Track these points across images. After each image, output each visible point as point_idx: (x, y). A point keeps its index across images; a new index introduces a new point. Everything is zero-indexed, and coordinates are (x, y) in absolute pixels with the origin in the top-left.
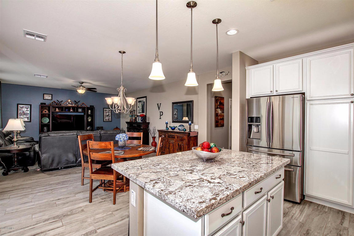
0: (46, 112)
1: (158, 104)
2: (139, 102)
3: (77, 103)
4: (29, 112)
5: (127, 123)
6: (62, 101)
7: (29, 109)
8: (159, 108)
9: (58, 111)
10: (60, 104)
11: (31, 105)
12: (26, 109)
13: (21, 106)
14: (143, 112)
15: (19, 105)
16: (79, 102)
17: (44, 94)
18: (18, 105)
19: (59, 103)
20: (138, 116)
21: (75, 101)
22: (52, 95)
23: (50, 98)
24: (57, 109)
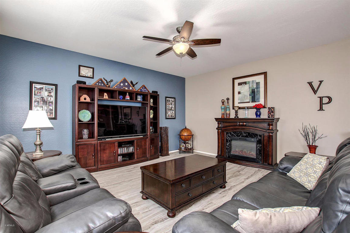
0: (85, 99)
1: (310, 84)
2: (240, 84)
3: (134, 86)
4: (53, 99)
5: (216, 119)
6: (112, 81)
7: (53, 94)
8: (315, 92)
9: (107, 97)
10: (109, 87)
11: (56, 86)
12: (46, 94)
13: (39, 86)
14: (253, 100)
15: (34, 84)
16: (137, 83)
17: (80, 66)
18: (31, 83)
19: (107, 84)
20: (240, 108)
21: (132, 82)
22: (93, 69)
23: (90, 74)
24: (105, 94)
